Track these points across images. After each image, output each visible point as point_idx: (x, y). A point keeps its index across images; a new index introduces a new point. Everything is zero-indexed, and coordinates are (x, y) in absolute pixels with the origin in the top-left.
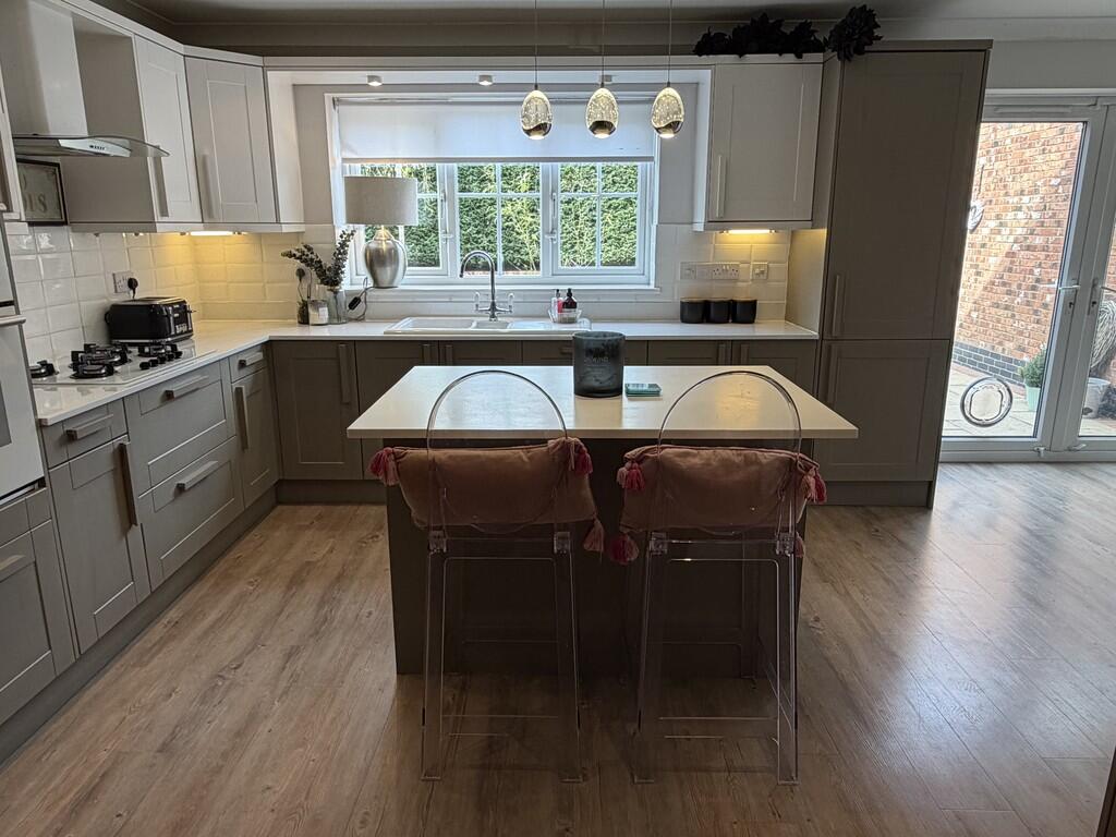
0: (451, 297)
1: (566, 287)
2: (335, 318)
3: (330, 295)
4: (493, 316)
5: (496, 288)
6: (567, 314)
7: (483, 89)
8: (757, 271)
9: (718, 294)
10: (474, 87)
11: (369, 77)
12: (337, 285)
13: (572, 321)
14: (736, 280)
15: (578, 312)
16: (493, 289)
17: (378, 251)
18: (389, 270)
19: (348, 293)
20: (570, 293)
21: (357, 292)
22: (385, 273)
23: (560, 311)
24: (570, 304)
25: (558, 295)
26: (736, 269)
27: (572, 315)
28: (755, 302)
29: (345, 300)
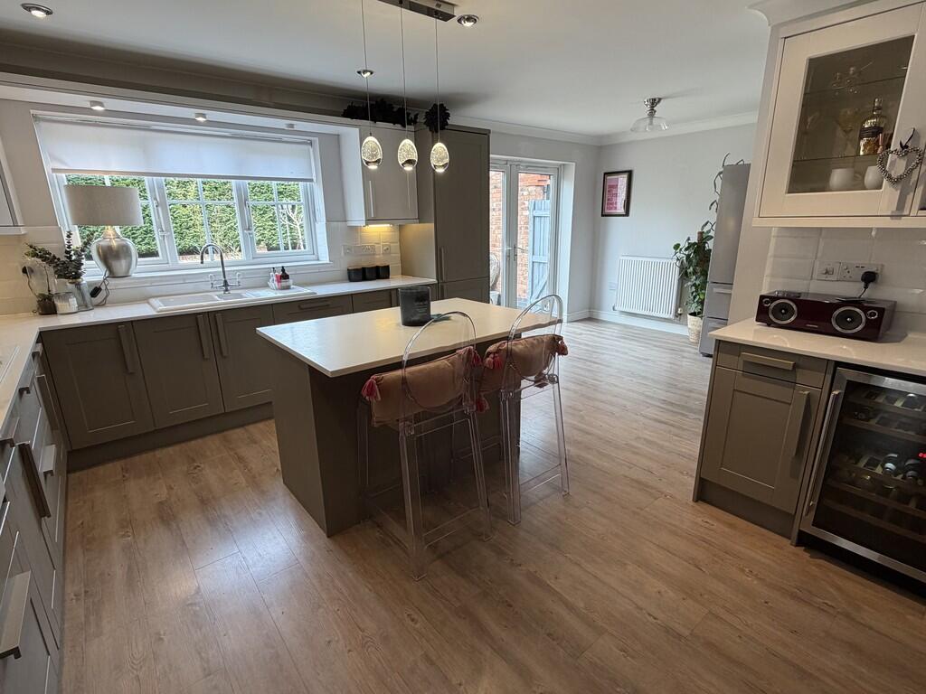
0: (184, 279)
1: (281, 265)
2: (84, 307)
3: (71, 287)
4: (227, 290)
5: (226, 269)
6: (284, 283)
7: (198, 124)
8: (385, 248)
9: (366, 263)
10: (192, 122)
11: (91, 102)
12: (79, 278)
13: (288, 288)
14: (374, 254)
15: (290, 281)
16: (224, 272)
17: (110, 248)
18: (123, 263)
19: (90, 284)
20: (283, 270)
21: (95, 283)
22: (120, 266)
23: (278, 282)
24: (285, 276)
25: (274, 271)
26: (373, 247)
27: (288, 284)
28: (388, 267)
29: (87, 291)
